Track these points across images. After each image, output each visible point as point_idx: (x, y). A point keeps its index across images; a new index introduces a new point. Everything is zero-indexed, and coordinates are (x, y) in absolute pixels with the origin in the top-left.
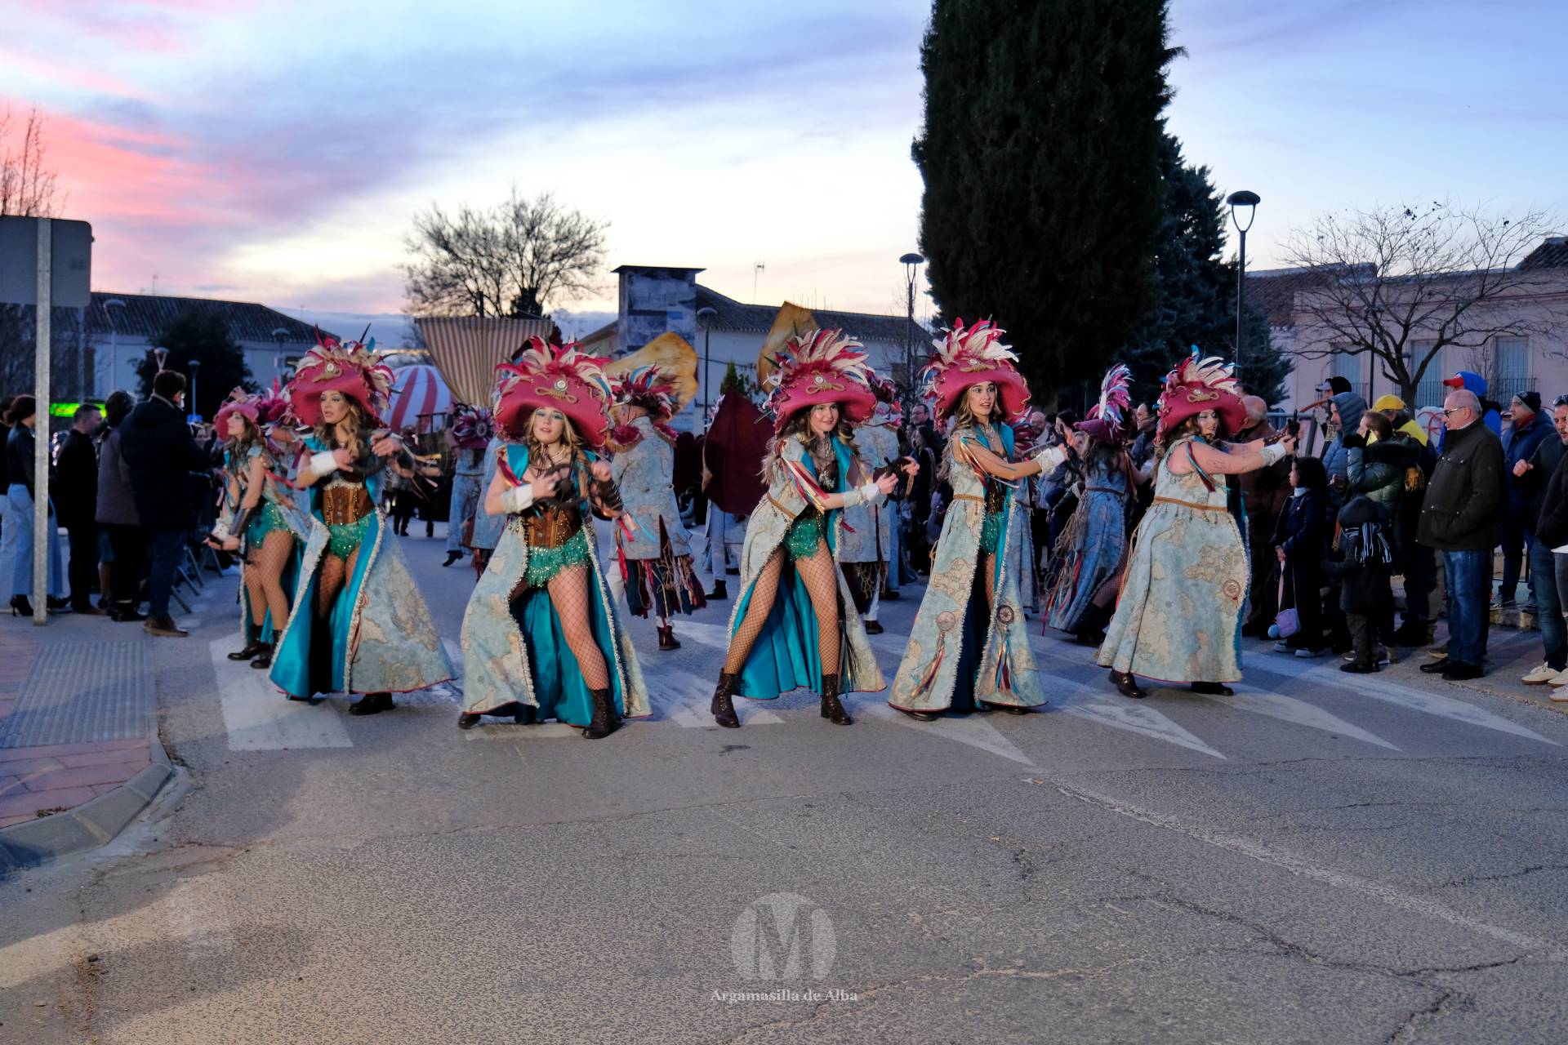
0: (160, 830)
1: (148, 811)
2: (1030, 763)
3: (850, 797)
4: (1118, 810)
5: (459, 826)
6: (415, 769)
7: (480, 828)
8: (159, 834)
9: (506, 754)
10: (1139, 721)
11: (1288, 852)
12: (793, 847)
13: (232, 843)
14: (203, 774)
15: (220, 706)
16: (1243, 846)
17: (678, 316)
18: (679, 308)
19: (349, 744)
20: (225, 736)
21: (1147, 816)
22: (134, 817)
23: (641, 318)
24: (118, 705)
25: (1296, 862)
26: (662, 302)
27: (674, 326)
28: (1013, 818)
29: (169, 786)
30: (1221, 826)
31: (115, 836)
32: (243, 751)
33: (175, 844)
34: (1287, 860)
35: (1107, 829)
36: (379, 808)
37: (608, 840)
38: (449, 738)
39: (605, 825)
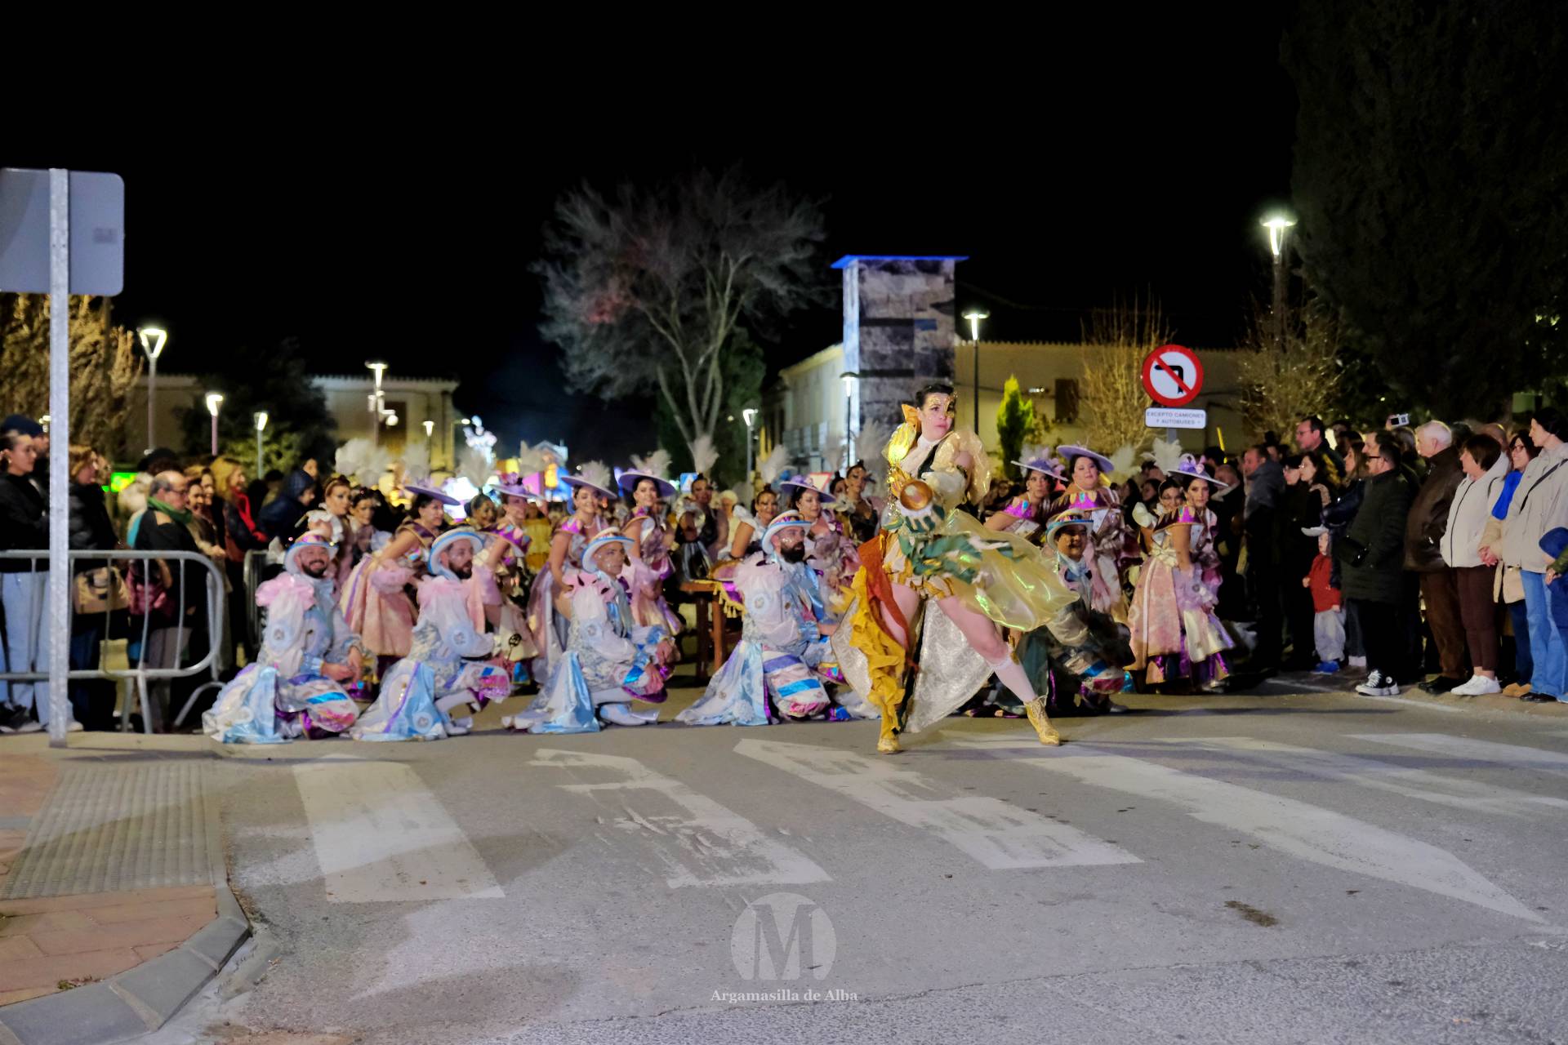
0: (235, 1010)
1: (215, 983)
2: (1539, 919)
3: (1258, 967)
5: (666, 1009)
6: (598, 928)
8: (233, 1017)
9: (730, 908)
12: (1181, 1037)
13: (338, 1028)
14: (291, 934)
17: (931, 325)
18: (929, 314)
19: (498, 893)
22: (194, 993)
23: (876, 331)
24: (170, 843)
26: (907, 305)
27: (925, 340)
28: (1527, 998)
29: (244, 950)
31: (169, 1019)
32: (348, 903)
33: (254, 1029)
36: (547, 981)
37: (894, 1026)
38: (644, 886)
39: (886, 1006)
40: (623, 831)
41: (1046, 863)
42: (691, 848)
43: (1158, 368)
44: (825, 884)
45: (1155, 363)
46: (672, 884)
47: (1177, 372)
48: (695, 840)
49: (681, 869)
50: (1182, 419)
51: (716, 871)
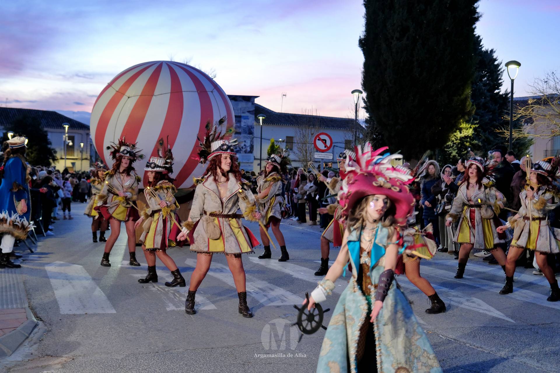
0: (34, 349)
1: (27, 341)
2: (425, 323)
4: (467, 345)
5: (167, 350)
6: (145, 323)
7: (177, 350)
8: (33, 351)
9: (185, 317)
10: (473, 305)
11: (549, 365)
13: (66, 355)
14: (50, 325)
15: (54, 294)
16: (527, 362)
17: (247, 118)
19: (114, 311)
20: (58, 308)
21: (482, 348)
22: (21, 343)
24: (9, 293)
25: (553, 370)
26: (240, 112)
27: (245, 123)
29: (36, 330)
30: (516, 353)
31: (14, 352)
32: (67, 314)
33: (40, 356)
34: (549, 369)
35: (463, 353)
36: (130, 341)
37: (236, 356)
38: (159, 310)
39: (233, 349)
40: (152, 291)
41: (281, 304)
42: (173, 297)
43: (318, 140)
44: (215, 310)
45: (318, 138)
46: (168, 309)
47: (324, 141)
48: (174, 295)
49: (170, 305)
50: (326, 156)
51: (181, 305)
